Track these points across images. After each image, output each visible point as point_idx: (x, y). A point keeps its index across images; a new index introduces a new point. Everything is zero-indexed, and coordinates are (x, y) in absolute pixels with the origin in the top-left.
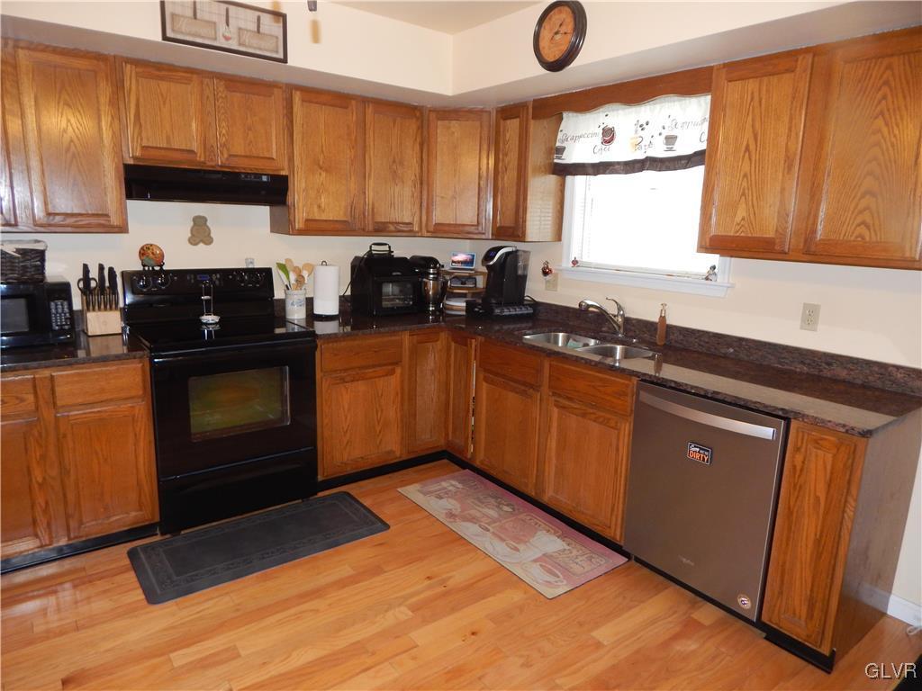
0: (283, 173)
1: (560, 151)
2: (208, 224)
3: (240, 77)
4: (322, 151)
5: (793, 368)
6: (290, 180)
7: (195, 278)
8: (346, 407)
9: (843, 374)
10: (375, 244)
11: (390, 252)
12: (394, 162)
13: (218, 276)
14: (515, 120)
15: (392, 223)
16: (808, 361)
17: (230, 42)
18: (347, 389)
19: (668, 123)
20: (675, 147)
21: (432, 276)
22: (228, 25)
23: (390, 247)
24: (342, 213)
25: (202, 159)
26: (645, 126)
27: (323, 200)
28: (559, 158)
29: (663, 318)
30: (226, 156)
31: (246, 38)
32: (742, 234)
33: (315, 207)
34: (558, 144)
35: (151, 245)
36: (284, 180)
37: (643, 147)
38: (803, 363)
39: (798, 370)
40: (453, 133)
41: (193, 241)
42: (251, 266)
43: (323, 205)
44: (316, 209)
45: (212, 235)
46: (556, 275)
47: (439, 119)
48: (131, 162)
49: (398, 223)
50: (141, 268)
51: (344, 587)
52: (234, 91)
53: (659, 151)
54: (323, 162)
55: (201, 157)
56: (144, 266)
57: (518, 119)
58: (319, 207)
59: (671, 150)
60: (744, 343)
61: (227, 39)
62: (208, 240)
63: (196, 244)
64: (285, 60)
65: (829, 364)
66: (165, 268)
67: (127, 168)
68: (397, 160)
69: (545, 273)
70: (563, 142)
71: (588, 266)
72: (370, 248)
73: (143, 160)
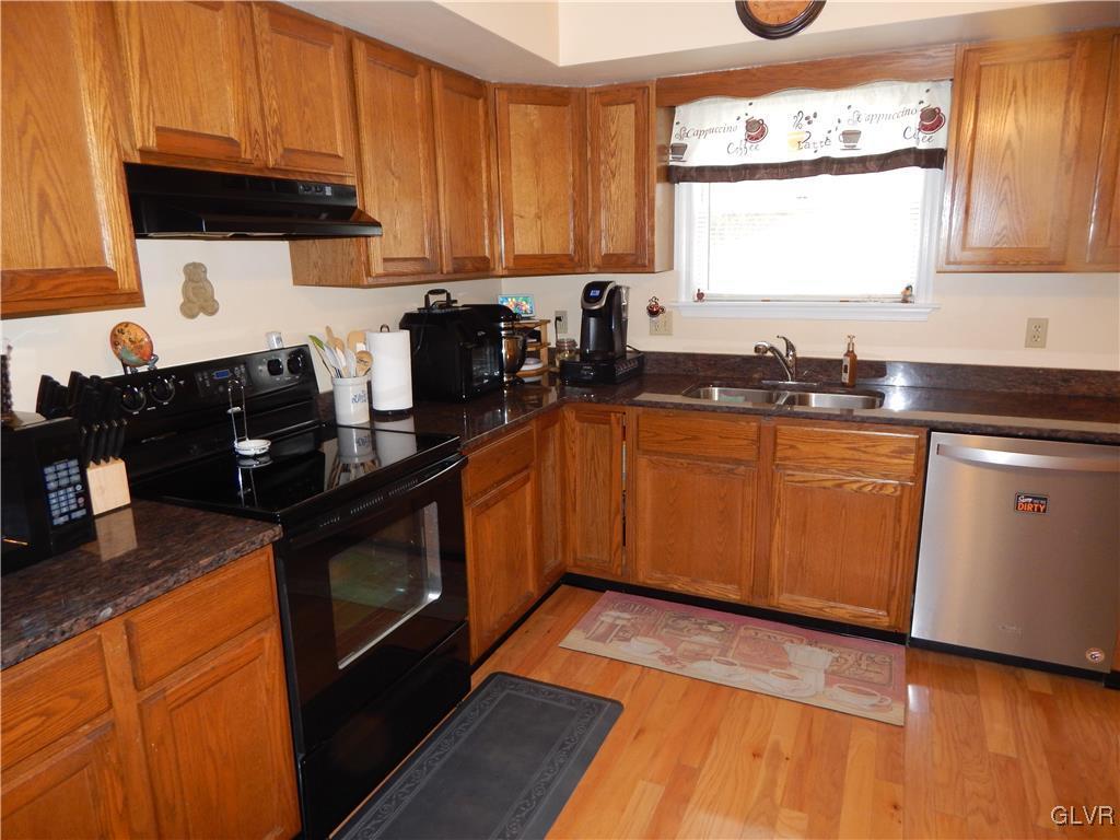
0: (349, 181)
1: (680, 150)
5: (1022, 391)
6: (359, 193)
9: (1083, 389)
10: (431, 292)
13: (242, 370)
14: (626, 107)
15: (469, 258)
16: (1040, 382)
19: (846, 115)
20: (858, 145)
21: (503, 333)
23: (449, 296)
25: (248, 156)
26: (812, 118)
27: (398, 227)
28: (679, 160)
29: (850, 353)
30: (280, 150)
32: (1005, 246)
34: (674, 141)
35: (127, 324)
36: (351, 193)
37: (812, 145)
38: (1036, 384)
39: (1029, 392)
43: (399, 234)
44: (392, 242)
46: (671, 313)
47: (511, 101)
48: (136, 159)
49: (475, 258)
50: (119, 372)
52: (280, 33)
53: (837, 151)
54: (395, 164)
55: (249, 152)
56: (125, 366)
57: (632, 106)
58: (396, 237)
59: (853, 148)
60: (960, 370)
62: (210, 308)
63: (193, 316)
65: (1065, 380)
66: (159, 366)
67: (131, 171)
69: (654, 311)
70: (681, 138)
71: (718, 299)
72: (427, 298)
73: (159, 154)
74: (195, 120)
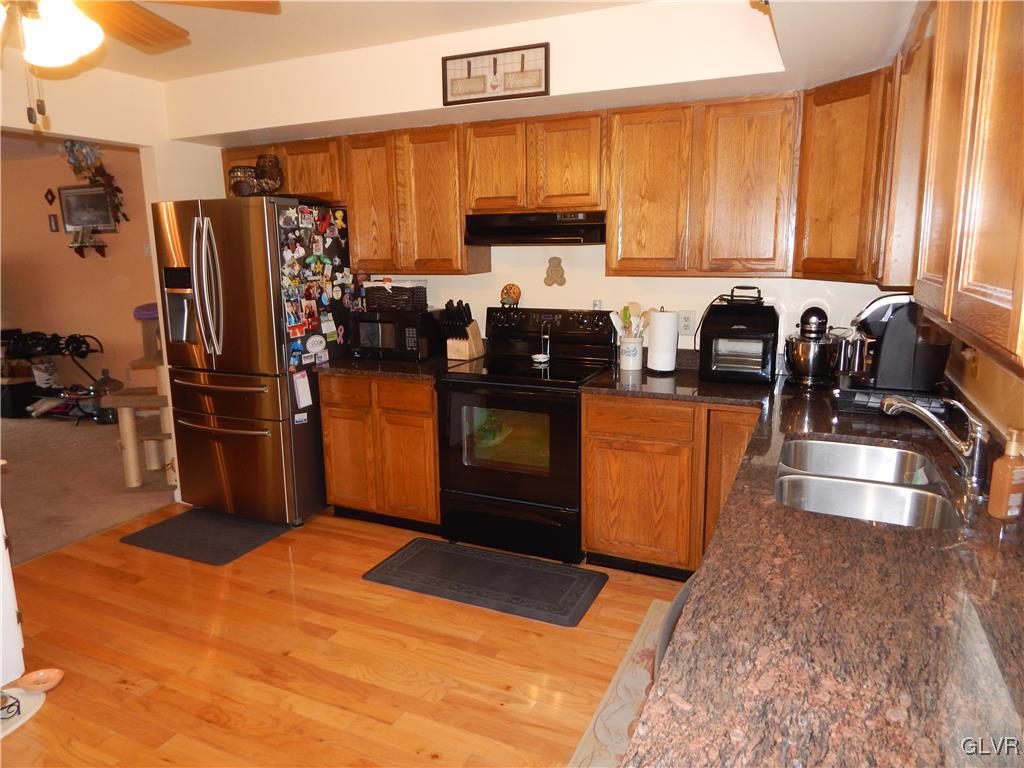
0: (600, 209)
2: (562, 265)
3: (563, 115)
4: (645, 178)
6: (608, 215)
7: (540, 316)
8: (615, 478)
10: (737, 287)
11: (760, 298)
12: (748, 176)
13: (560, 316)
15: (739, 260)
17: (497, 89)
18: (616, 457)
22: (495, 74)
23: (759, 292)
24: (667, 249)
30: (543, 197)
31: (511, 82)
33: (634, 243)
35: (513, 285)
36: (602, 215)
40: (835, 120)
41: (549, 281)
42: (597, 309)
43: (643, 241)
44: (634, 247)
45: (565, 276)
48: (471, 213)
49: (747, 260)
50: (500, 306)
51: (449, 644)
54: (646, 191)
55: (522, 202)
56: (503, 304)
58: (639, 243)
61: (494, 87)
62: (562, 282)
63: (550, 285)
64: (546, 92)
66: (519, 306)
67: (468, 217)
68: (752, 174)
72: (733, 291)
73: (478, 210)
74: (497, 192)
